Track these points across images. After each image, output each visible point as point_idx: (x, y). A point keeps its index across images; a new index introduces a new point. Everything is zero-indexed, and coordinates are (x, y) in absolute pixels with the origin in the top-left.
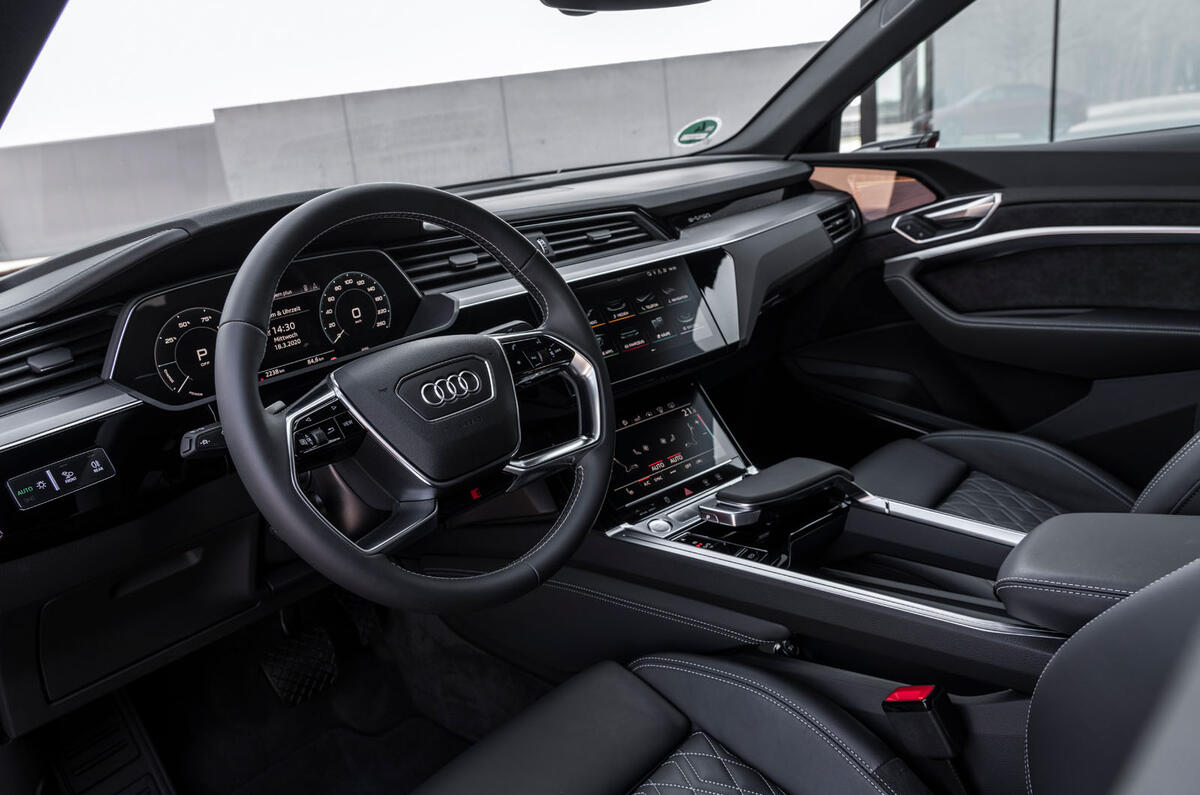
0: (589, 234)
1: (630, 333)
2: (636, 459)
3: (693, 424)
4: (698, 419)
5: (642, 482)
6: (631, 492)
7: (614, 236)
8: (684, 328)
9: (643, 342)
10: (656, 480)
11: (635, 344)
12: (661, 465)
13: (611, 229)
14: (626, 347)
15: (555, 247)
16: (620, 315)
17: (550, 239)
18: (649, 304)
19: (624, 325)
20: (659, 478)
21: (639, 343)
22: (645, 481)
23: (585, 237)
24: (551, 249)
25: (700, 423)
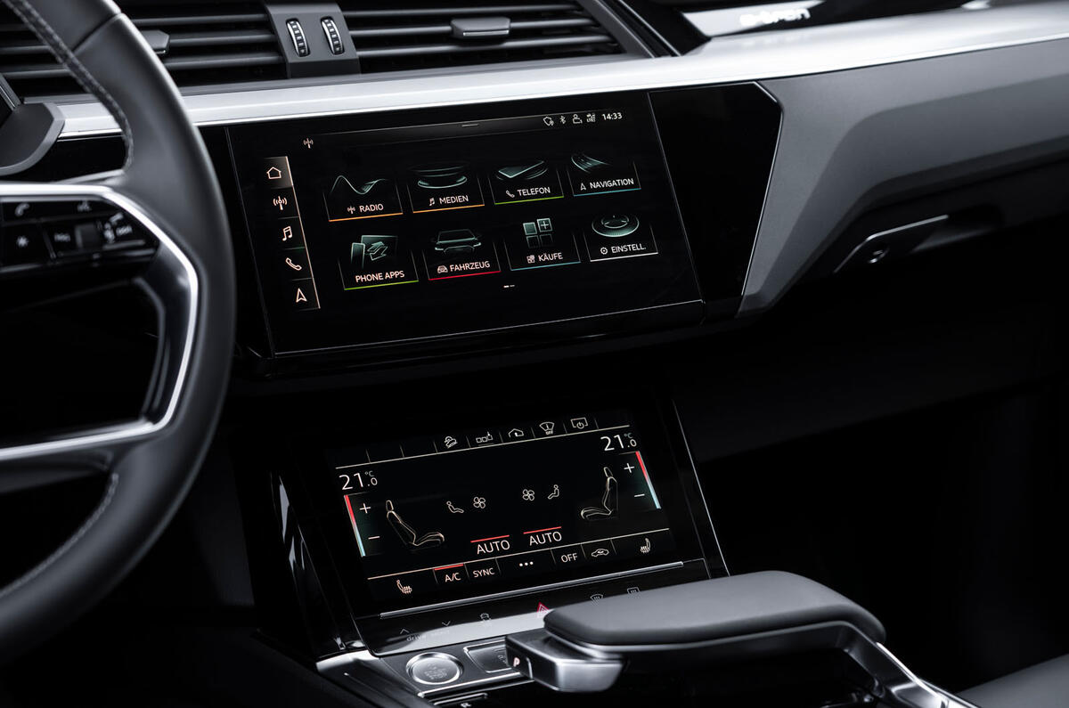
0: (457, 23)
1: (458, 244)
2: (446, 521)
3: (618, 471)
4: (634, 462)
5: (442, 574)
6: (407, 590)
7: (515, 34)
8: (604, 251)
9: (486, 265)
10: (476, 574)
11: (466, 266)
12: (502, 543)
13: (514, 17)
14: (442, 269)
15: (360, 43)
16: (446, 200)
17: (352, 23)
18: (529, 185)
19: (453, 222)
20: (488, 572)
21: (476, 265)
22: (450, 572)
23: (447, 28)
24: (350, 45)
25: (637, 469)
